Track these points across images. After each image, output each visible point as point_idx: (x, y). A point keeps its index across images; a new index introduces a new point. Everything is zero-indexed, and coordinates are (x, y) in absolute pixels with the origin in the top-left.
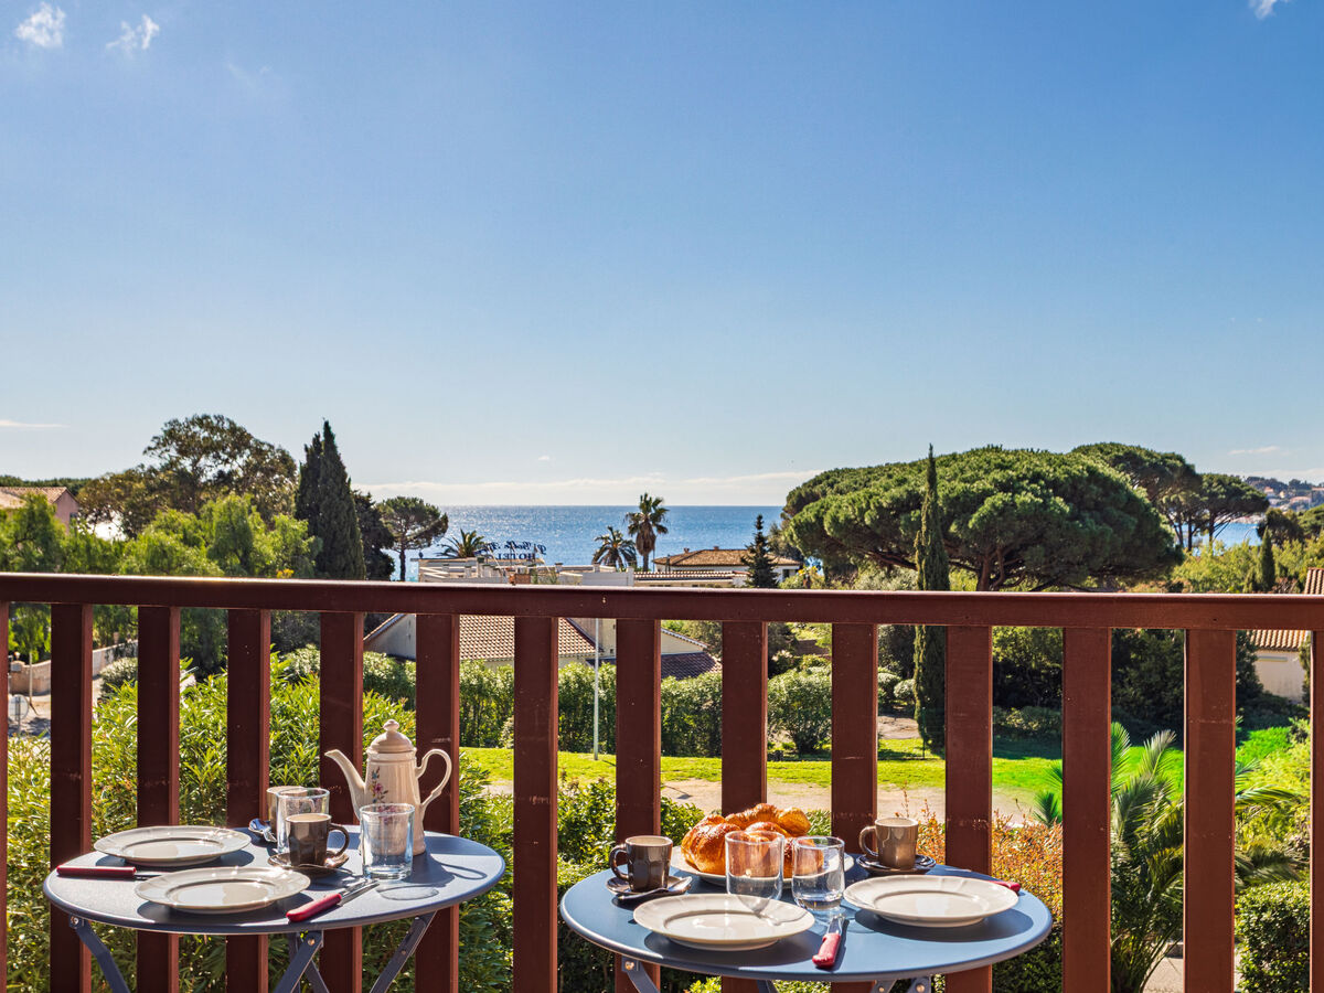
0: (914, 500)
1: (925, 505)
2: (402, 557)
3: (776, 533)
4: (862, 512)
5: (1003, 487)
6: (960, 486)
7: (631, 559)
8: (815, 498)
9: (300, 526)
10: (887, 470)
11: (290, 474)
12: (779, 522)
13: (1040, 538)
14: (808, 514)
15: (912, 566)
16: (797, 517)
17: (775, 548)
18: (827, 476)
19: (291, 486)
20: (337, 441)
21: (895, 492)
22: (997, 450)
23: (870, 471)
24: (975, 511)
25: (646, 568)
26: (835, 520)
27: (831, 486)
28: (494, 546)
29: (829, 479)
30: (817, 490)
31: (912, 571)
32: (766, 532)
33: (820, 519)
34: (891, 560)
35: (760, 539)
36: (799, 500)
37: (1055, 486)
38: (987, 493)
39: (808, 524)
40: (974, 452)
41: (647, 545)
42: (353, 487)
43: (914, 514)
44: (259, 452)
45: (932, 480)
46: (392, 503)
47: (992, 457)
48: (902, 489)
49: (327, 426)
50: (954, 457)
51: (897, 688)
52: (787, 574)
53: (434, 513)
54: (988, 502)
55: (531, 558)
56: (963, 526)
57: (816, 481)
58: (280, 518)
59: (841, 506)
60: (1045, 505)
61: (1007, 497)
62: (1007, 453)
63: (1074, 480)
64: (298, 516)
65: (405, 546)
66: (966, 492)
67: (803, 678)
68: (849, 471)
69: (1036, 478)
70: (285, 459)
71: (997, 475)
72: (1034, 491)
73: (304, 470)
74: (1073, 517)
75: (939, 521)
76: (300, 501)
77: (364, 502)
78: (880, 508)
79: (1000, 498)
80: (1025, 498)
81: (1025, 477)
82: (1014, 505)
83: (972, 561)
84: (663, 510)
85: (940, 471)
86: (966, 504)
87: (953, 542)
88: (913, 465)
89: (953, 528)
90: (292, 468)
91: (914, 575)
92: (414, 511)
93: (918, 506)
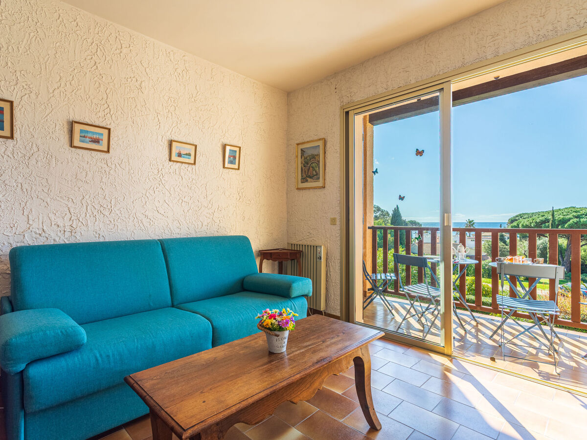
0: (547, 221)
1: (551, 222)
4: (531, 223)
5: (576, 217)
6: (562, 217)
8: (517, 220)
10: (538, 213)
14: (515, 224)
15: (547, 237)
16: (512, 224)
19: (389, 218)
20: (399, 209)
21: (541, 218)
22: (574, 207)
23: (533, 213)
24: (566, 223)
25: (470, 236)
26: (523, 225)
27: (521, 217)
29: (521, 216)
30: (517, 218)
31: (546, 238)
33: (518, 225)
36: (512, 220)
38: (571, 219)
39: (515, 226)
40: (566, 208)
42: (402, 218)
43: (547, 224)
44: (382, 211)
45: (553, 215)
46: (409, 222)
47: (572, 209)
48: (543, 218)
49: (397, 207)
50: (560, 210)
53: (418, 223)
54: (571, 221)
56: (563, 227)
57: (517, 216)
59: (524, 222)
61: (578, 220)
62: (577, 208)
66: (564, 218)
68: (527, 213)
70: (388, 213)
71: (575, 214)
73: (392, 215)
76: (391, 221)
77: (405, 221)
78: (536, 222)
79: (575, 220)
80: (584, 220)
81: (583, 214)
82: (580, 221)
83: (566, 236)
84: (474, 223)
85: (555, 213)
86: (563, 222)
88: (547, 212)
89: (560, 227)
90: (389, 215)
91: (547, 239)
92: (414, 223)
93: (548, 222)
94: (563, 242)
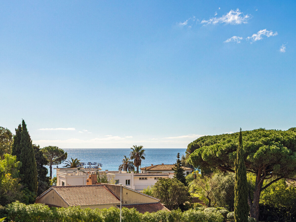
0: (234, 148)
1: (238, 150)
2: (51, 168)
3: (184, 158)
4: (215, 152)
5: (266, 143)
6: (250, 143)
7: (133, 168)
8: (199, 147)
9: (14, 158)
10: (223, 137)
11: (10, 139)
12: (185, 155)
13: (279, 162)
14: (196, 153)
15: (234, 171)
16: (192, 154)
17: (184, 164)
18: (202, 138)
19: (10, 143)
20: (27, 127)
21: (227, 145)
22: (263, 130)
23: (217, 136)
24: (255, 152)
25: (138, 172)
26: (206, 155)
27: (203, 142)
28: (83, 164)
29: (203, 140)
30: (198, 143)
31: (233, 173)
32: (181, 159)
33: (200, 155)
34: (226, 169)
35: (179, 161)
36: (193, 147)
37: (284, 143)
38: (260, 146)
39: (196, 157)
40: (255, 131)
41: (138, 163)
42: (33, 143)
43: (234, 153)
45: (241, 141)
46: (47, 148)
47: (262, 133)
48: (229, 144)
49: (23, 121)
50: (248, 132)
51: (228, 215)
52: (188, 173)
53: (62, 152)
54: (261, 148)
55: (97, 168)
56: (252, 157)
57: (198, 140)
58: (7, 155)
59: (208, 150)
60: (281, 150)
61: (267, 147)
62: (267, 131)
63: (291, 141)
64: (13, 154)
65: (52, 163)
66: (253, 145)
67: (194, 212)
68: (209, 137)
69: (277, 140)
70: (9, 133)
71: (263, 139)
72: (276, 145)
73: (15, 138)
74: (291, 154)
75: (243, 156)
76: (14, 149)
77: (37, 148)
78: (222, 151)
79: (265, 147)
80: (273, 147)
81: (273, 140)
82: (270, 149)
83: (254, 170)
84: (143, 151)
85: (243, 137)
86: (252, 149)
87: (248, 163)
88: (233, 135)
89: (248, 158)
90: (11, 136)
91: (234, 175)
92: (55, 151)
93: (236, 150)
94: (251, 177)
